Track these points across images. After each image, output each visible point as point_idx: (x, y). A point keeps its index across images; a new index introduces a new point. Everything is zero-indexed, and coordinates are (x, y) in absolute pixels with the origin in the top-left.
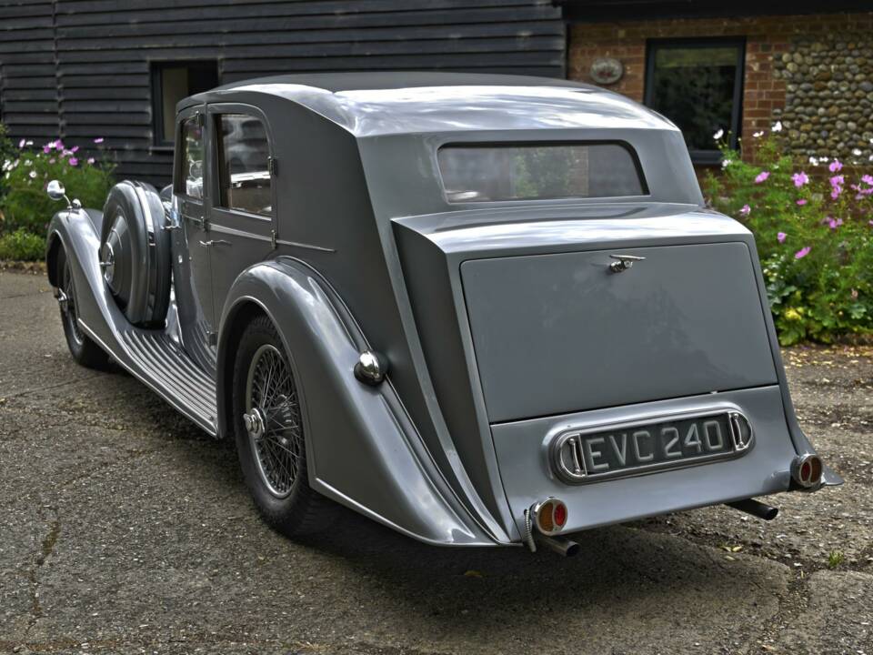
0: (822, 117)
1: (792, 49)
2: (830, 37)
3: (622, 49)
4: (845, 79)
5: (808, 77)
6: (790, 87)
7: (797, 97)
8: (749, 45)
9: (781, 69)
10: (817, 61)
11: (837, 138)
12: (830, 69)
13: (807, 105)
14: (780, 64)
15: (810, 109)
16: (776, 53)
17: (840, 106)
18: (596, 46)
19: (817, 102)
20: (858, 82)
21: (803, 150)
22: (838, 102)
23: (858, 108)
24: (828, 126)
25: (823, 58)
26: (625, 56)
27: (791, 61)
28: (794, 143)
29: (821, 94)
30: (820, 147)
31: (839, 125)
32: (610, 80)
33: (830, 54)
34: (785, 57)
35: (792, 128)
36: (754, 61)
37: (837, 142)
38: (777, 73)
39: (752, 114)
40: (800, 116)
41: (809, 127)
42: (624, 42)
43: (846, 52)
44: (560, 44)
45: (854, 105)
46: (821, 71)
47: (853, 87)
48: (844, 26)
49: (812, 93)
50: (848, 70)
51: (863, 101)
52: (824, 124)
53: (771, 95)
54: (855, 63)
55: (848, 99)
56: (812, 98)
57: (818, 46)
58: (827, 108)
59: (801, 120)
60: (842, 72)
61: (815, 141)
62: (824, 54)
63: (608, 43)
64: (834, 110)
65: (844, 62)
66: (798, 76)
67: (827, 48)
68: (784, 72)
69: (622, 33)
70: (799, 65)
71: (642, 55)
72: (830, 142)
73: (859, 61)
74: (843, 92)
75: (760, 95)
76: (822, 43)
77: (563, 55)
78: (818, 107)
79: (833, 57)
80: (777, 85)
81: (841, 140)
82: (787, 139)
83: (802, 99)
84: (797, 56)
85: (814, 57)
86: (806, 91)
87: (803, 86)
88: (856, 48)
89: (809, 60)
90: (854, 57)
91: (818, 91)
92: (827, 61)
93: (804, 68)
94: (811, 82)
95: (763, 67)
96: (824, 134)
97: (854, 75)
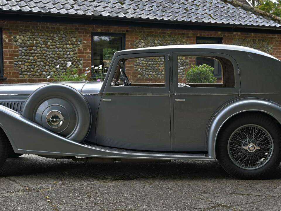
0: (31, 60)
1: (20, 34)
2: (33, 30)
4: (39, 46)
5: (26, 45)
6: (20, 49)
7: (23, 52)
8: (4, 32)
9: (16, 41)
10: (29, 39)
11: (38, 68)
12: (33, 43)
13: (26, 56)
14: (16, 39)
15: (28, 57)
16: (14, 36)
17: (37, 56)
19: (30, 54)
20: (43, 48)
21: (26, 73)
22: (37, 55)
23: (44, 57)
24: (34, 64)
25: (31, 38)
27: (20, 39)
28: (23, 70)
29: (31, 51)
30: (32, 71)
31: (38, 63)
34: (18, 37)
35: (22, 64)
36: (6, 38)
37: (38, 70)
38: (15, 43)
39: (7, 59)
40: (25, 60)
41: (28, 64)
43: (38, 36)
45: (42, 56)
46: (30, 43)
47: (42, 49)
48: (37, 27)
49: (28, 51)
50: (40, 43)
51: (45, 55)
52: (32, 63)
53: (14, 51)
54: (41, 41)
55: (40, 54)
56: (28, 53)
58: (33, 57)
59: (25, 61)
60: (37, 43)
61: (30, 69)
64: (36, 57)
65: (38, 40)
66: (23, 45)
67: (32, 34)
68: (17, 43)
70: (23, 40)
72: (35, 70)
73: (43, 40)
74: (38, 51)
75: (9, 51)
76: (30, 33)
78: (30, 57)
79: (34, 38)
80: (16, 48)
81: (39, 69)
82: (20, 68)
83: (25, 53)
84: (21, 37)
85: (28, 38)
86: (26, 50)
87: (25, 48)
88: (42, 35)
89: (26, 39)
90: (41, 38)
91: (30, 50)
92: (32, 39)
93: (25, 42)
94: (27, 47)
95: (10, 40)
96: (33, 66)
97: (42, 45)
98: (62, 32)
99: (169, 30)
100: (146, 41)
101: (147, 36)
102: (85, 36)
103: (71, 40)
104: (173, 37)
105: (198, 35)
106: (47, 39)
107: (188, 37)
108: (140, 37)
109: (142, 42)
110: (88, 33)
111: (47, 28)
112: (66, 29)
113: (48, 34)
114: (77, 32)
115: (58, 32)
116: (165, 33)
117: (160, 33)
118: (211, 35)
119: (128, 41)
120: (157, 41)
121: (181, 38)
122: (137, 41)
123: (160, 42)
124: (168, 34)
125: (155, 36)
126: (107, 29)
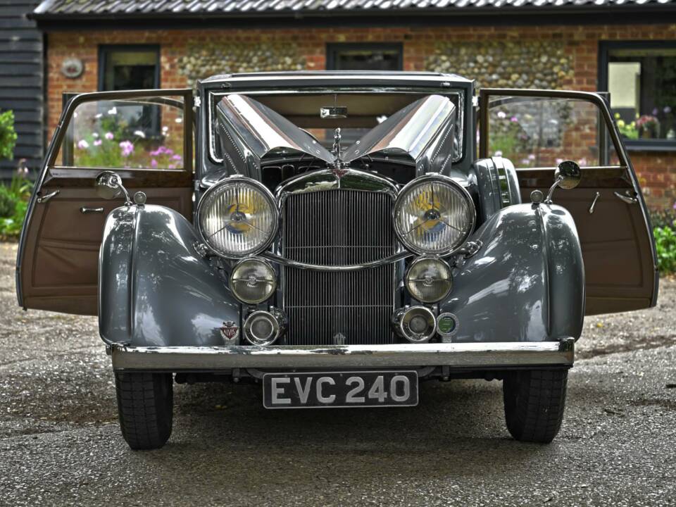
1: (189, 53)
2: (211, 46)
3: (82, 51)
5: (200, 75)
6: (190, 82)
8: (162, 51)
9: (182, 68)
10: (205, 63)
12: (212, 69)
14: (182, 65)
16: (179, 57)
18: (65, 49)
25: (208, 61)
26: (85, 57)
27: (189, 63)
32: (75, 75)
33: (213, 58)
34: (185, 59)
36: (166, 62)
38: (180, 71)
42: (83, 46)
43: (221, 57)
44: (40, 47)
46: (207, 70)
48: (219, 38)
50: (223, 70)
54: (227, 65)
57: (204, 53)
60: (220, 71)
62: (208, 58)
63: (73, 46)
66: (194, 74)
67: (209, 54)
68: (185, 70)
69: (82, 39)
70: (194, 66)
71: (95, 56)
73: (230, 63)
76: (207, 50)
77: (41, 55)
79: (214, 61)
80: (182, 80)
84: (192, 60)
85: (203, 60)
88: (227, 54)
89: (199, 62)
90: (228, 61)
92: (211, 63)
93: (197, 68)
95: (172, 66)
98: (264, 47)
99: (514, 28)
100: (453, 59)
101: (458, 45)
102: (311, 52)
103: (281, 61)
104: (527, 44)
105: (604, 37)
106: (237, 61)
107: (572, 43)
108: (439, 48)
109: (444, 61)
110: (318, 45)
111: (238, 38)
112: (274, 39)
113: (238, 52)
114: (294, 45)
115: (257, 47)
116: (504, 36)
117: (491, 36)
118: (645, 34)
119: (409, 59)
120: (484, 56)
121: (549, 45)
122: (432, 58)
123: (491, 59)
124: (513, 37)
125: (479, 46)
126: (359, 34)
